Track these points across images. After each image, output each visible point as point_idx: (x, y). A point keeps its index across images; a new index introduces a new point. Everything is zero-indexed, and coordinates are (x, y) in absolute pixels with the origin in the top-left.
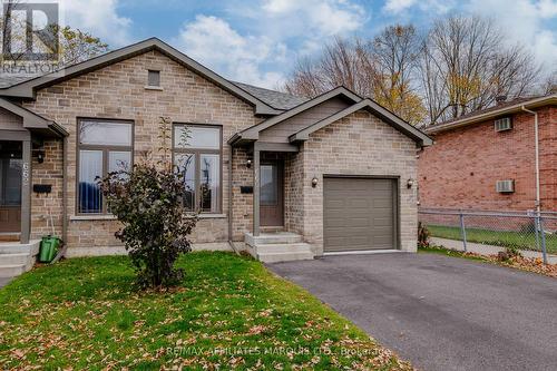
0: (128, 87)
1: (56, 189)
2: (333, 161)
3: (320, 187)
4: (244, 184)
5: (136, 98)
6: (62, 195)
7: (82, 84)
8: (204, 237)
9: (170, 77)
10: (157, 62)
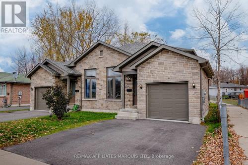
0: (95, 58)
1: (80, 91)
2: (150, 77)
3: (144, 89)
4: (128, 88)
5: (97, 61)
6: (81, 93)
7: (85, 60)
8: (115, 108)
9: (106, 52)
10: (102, 48)
